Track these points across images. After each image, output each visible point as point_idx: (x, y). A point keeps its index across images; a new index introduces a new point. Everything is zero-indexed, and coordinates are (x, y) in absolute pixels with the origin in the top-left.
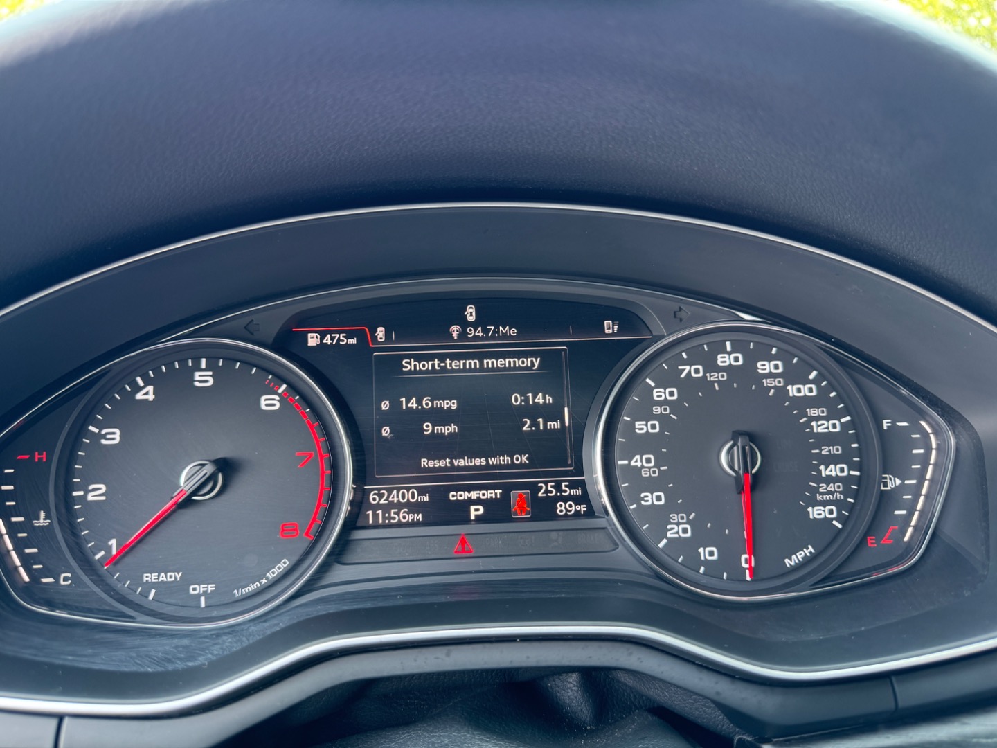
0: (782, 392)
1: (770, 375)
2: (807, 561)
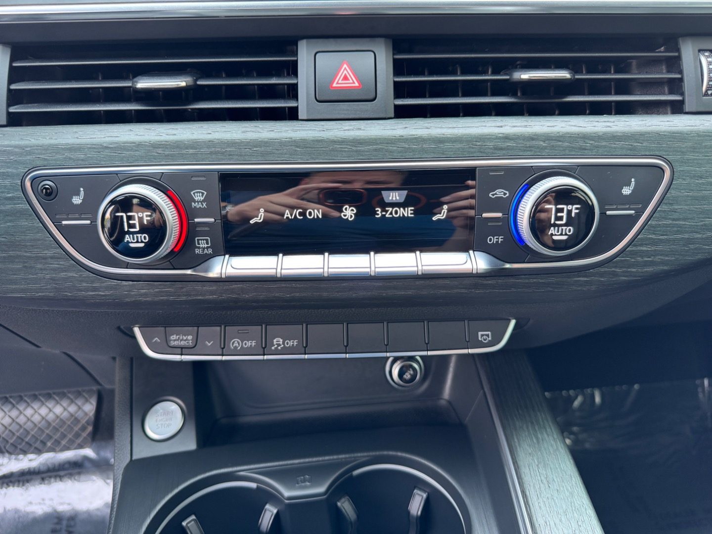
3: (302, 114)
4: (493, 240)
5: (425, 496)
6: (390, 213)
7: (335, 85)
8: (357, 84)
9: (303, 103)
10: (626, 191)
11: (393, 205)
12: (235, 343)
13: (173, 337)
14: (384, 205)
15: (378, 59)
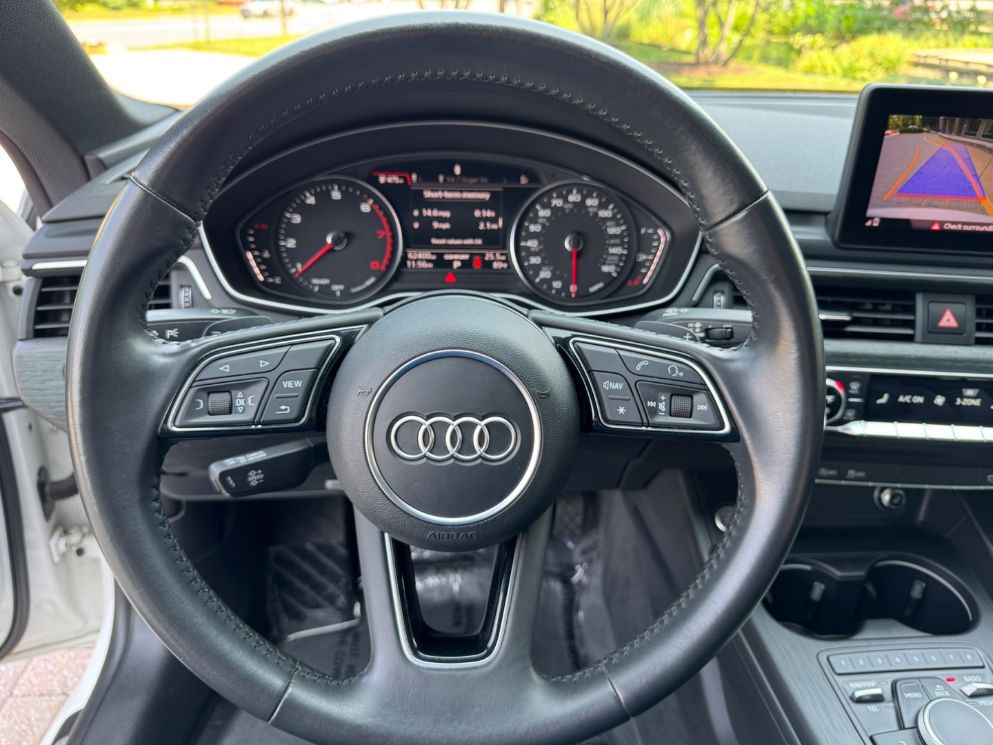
0: (596, 214)
1: (592, 206)
2: (600, 290)
3: (918, 339)
5: (924, 585)
6: (966, 402)
7: (940, 324)
8: (955, 325)
9: (918, 332)
11: (968, 397)
12: (822, 471)
14: (962, 397)
15: (968, 308)
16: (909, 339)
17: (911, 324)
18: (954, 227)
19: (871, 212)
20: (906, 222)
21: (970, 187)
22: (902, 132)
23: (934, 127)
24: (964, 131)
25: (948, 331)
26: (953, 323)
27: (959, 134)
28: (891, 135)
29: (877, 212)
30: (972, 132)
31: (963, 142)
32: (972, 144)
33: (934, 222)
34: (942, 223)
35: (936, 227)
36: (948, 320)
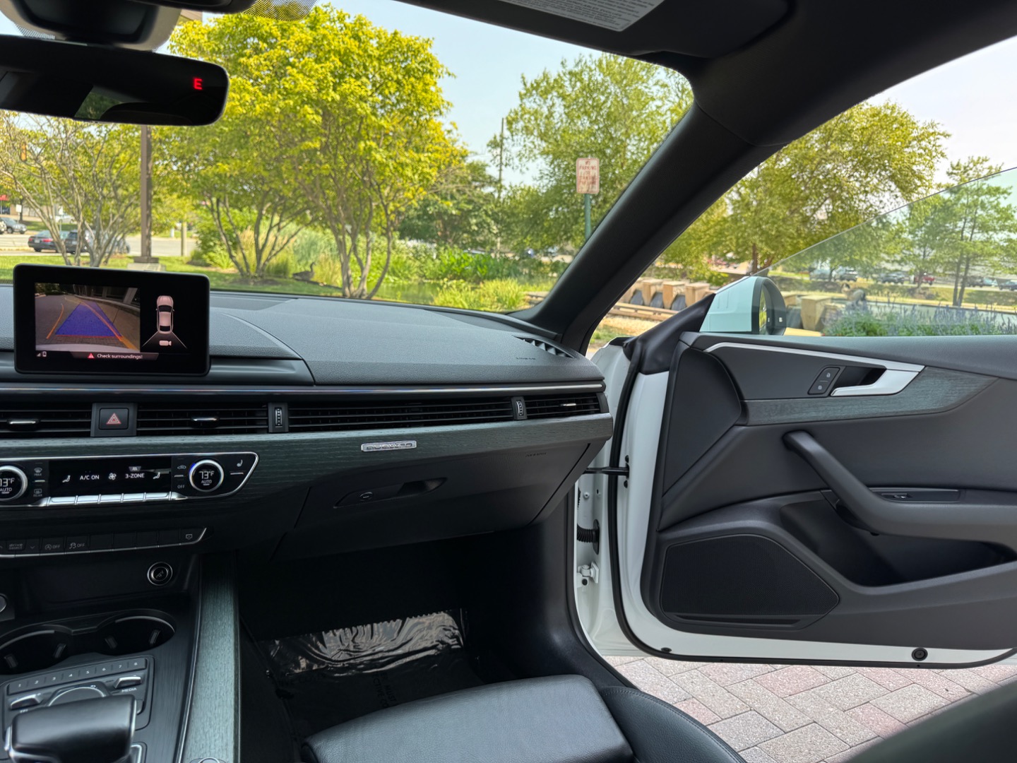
3: (92, 434)
4: (180, 487)
6: (133, 476)
7: (109, 423)
8: (119, 422)
9: (93, 430)
10: (239, 465)
11: (134, 472)
12: (48, 547)
13: (11, 545)
14: (130, 473)
15: (130, 412)
16: (87, 435)
17: (88, 425)
18: (104, 356)
19: (39, 347)
20: (68, 354)
21: (109, 330)
22: (47, 294)
23: (70, 291)
24: (92, 294)
25: (113, 427)
26: (117, 422)
27: (89, 295)
28: (40, 297)
29: (43, 348)
30: (98, 294)
31: (94, 301)
32: (101, 302)
33: (89, 353)
34: (94, 354)
35: (91, 357)
36: (114, 420)
